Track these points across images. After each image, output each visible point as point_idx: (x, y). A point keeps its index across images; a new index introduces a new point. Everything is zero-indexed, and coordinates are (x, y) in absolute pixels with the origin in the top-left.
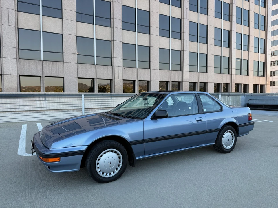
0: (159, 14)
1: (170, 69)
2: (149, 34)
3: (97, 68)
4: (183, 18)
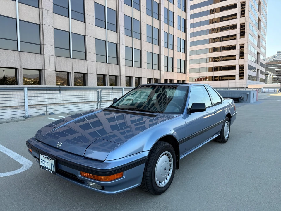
0: (95, 2)
1: (108, 62)
2: (84, 22)
3: (21, 54)
4: (118, 10)
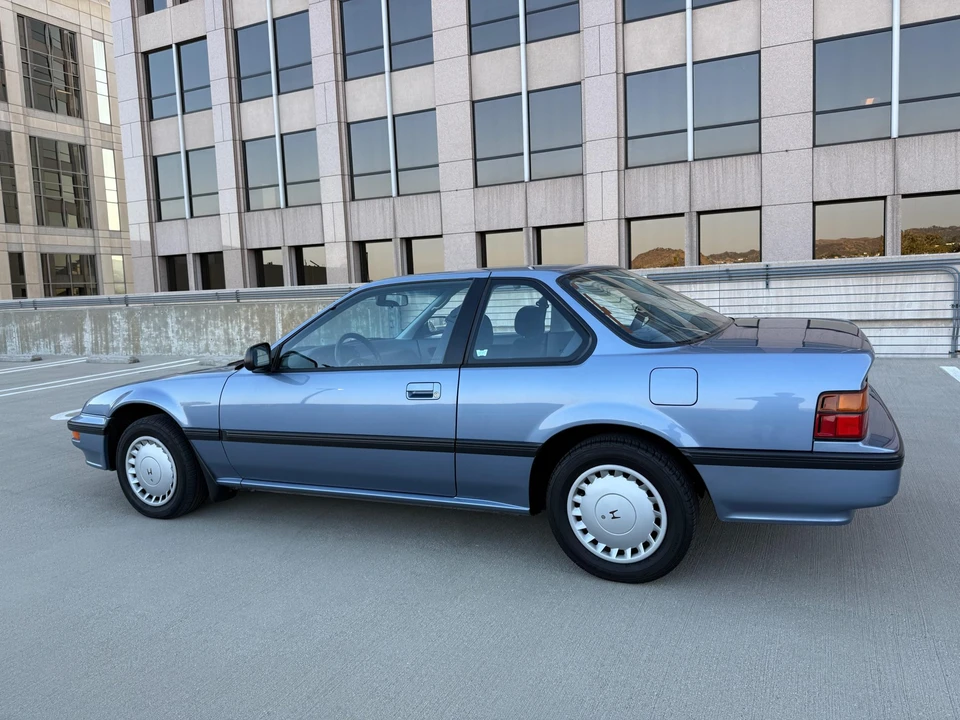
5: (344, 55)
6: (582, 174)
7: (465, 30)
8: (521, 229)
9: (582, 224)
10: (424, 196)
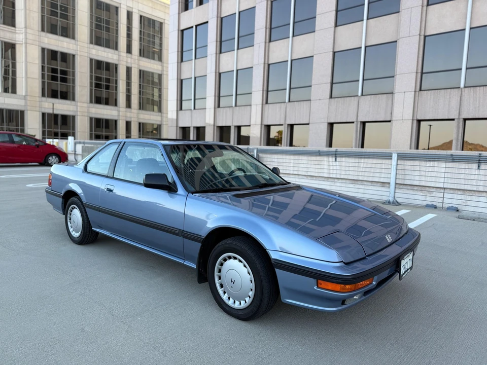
5: (271, 29)
6: (392, 93)
7: (334, 13)
8: (353, 122)
9: (390, 121)
10: (302, 102)
